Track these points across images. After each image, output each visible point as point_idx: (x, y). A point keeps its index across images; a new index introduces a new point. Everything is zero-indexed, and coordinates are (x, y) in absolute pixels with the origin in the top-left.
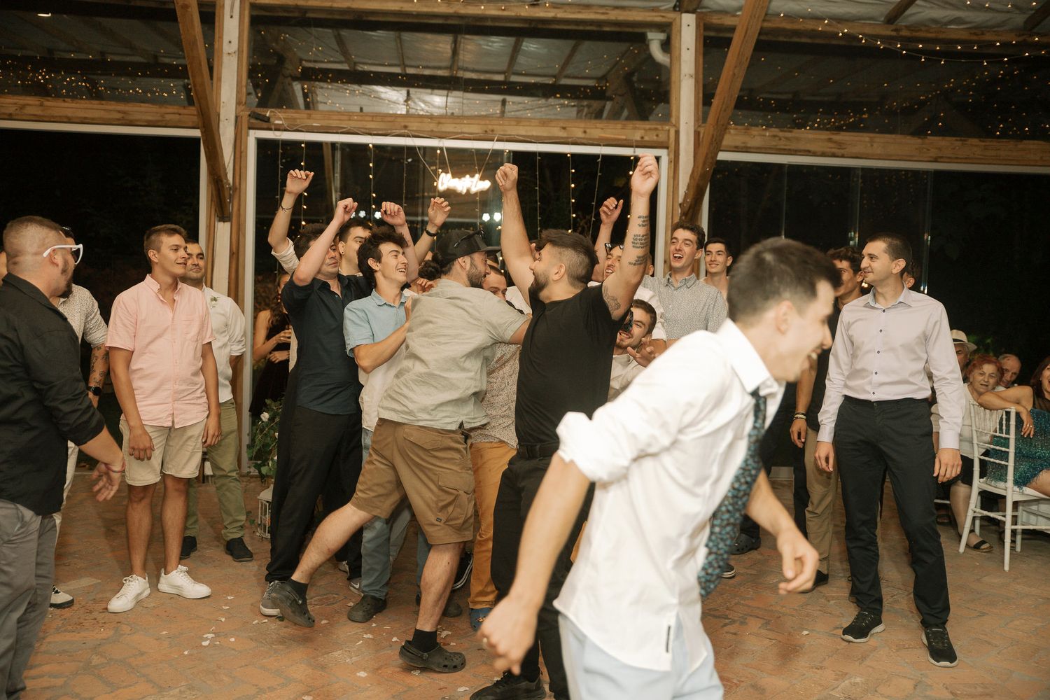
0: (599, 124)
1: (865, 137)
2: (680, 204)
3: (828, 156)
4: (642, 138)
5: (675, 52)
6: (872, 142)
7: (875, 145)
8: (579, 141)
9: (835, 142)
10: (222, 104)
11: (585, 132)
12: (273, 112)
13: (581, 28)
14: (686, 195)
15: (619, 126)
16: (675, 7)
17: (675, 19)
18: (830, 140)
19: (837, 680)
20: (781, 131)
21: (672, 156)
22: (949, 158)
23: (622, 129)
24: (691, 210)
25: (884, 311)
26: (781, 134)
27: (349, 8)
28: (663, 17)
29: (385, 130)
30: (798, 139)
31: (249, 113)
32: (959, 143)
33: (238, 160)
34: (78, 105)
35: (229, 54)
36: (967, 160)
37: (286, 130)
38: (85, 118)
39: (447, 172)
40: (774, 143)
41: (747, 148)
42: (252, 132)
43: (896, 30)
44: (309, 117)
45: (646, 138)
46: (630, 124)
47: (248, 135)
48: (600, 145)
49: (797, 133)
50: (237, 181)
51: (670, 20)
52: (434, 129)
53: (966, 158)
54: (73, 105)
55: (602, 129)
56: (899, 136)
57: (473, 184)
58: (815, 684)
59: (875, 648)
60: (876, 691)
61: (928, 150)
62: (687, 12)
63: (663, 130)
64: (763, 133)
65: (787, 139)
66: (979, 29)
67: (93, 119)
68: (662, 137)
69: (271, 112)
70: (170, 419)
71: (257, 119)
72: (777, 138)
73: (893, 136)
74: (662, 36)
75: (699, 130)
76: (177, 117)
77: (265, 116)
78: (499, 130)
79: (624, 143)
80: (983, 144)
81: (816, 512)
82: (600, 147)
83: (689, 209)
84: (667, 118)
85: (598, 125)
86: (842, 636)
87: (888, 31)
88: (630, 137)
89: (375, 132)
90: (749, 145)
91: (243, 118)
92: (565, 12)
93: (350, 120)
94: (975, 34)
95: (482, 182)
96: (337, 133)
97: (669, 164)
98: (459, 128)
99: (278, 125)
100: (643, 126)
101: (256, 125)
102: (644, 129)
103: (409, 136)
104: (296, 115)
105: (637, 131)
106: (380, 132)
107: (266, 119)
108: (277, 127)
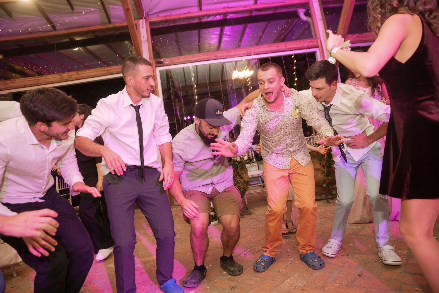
8: (284, 50)
15: (298, 42)
21: (321, 50)
29: (208, 58)
30: (366, 36)
31: (155, 61)
35: (144, 41)
37: (170, 65)
40: (358, 39)
42: (157, 68)
44: (178, 59)
46: (303, 41)
47: (156, 70)
48: (292, 50)
52: (228, 55)
55: (292, 44)
57: (246, 73)
63: (314, 41)
65: (362, 37)
68: (315, 44)
69: (163, 60)
71: (158, 63)
77: (161, 61)
79: (302, 48)
84: (315, 37)
85: (290, 43)
88: (303, 46)
96: (190, 63)
97: (320, 53)
98: (237, 53)
99: (167, 64)
100: (307, 41)
101: (158, 66)
102: (308, 42)
103: (218, 59)
104: (173, 59)
105: (305, 43)
106: (207, 59)
107: (162, 62)
108: (167, 65)
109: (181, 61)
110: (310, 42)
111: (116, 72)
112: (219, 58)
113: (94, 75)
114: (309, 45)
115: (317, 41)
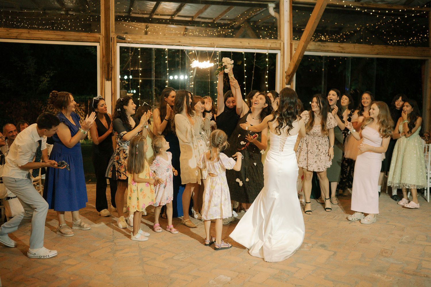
1: (352, 45)
2: (286, 72)
3: (339, 53)
4: (270, 46)
5: (281, 12)
7: (356, 48)
8: (247, 47)
9: (341, 47)
11: (249, 44)
12: (126, 35)
14: (289, 68)
18: (339, 46)
21: (282, 53)
22: (382, 53)
23: (263, 42)
26: (322, 44)
29: (173, 43)
30: (328, 46)
31: (116, 36)
33: (113, 56)
36: (388, 54)
37: (132, 43)
39: (197, 60)
40: (320, 48)
41: (309, 49)
42: (118, 43)
44: (141, 38)
46: (266, 41)
47: (117, 45)
48: (255, 49)
52: (191, 43)
55: (255, 42)
57: (207, 65)
61: (374, 50)
63: (278, 43)
65: (324, 46)
68: (278, 46)
69: (125, 36)
71: (120, 38)
72: (321, 46)
73: (362, 45)
74: (274, 5)
75: (292, 42)
76: (87, 38)
77: (123, 37)
78: (216, 43)
79: (264, 48)
80: (393, 48)
82: (255, 50)
83: (291, 74)
85: (254, 41)
88: (266, 46)
89: (168, 44)
91: (115, 38)
93: (158, 39)
95: (210, 64)
96: (153, 44)
97: (281, 56)
98: (201, 42)
101: (120, 41)
102: (272, 43)
103: (182, 46)
104: (135, 37)
105: (269, 43)
106: (170, 44)
107: (124, 39)
108: (129, 42)
109: (144, 41)
110: (273, 43)
111: (74, 39)
112: (182, 44)
113: (48, 38)
114: (272, 46)
115: (280, 43)
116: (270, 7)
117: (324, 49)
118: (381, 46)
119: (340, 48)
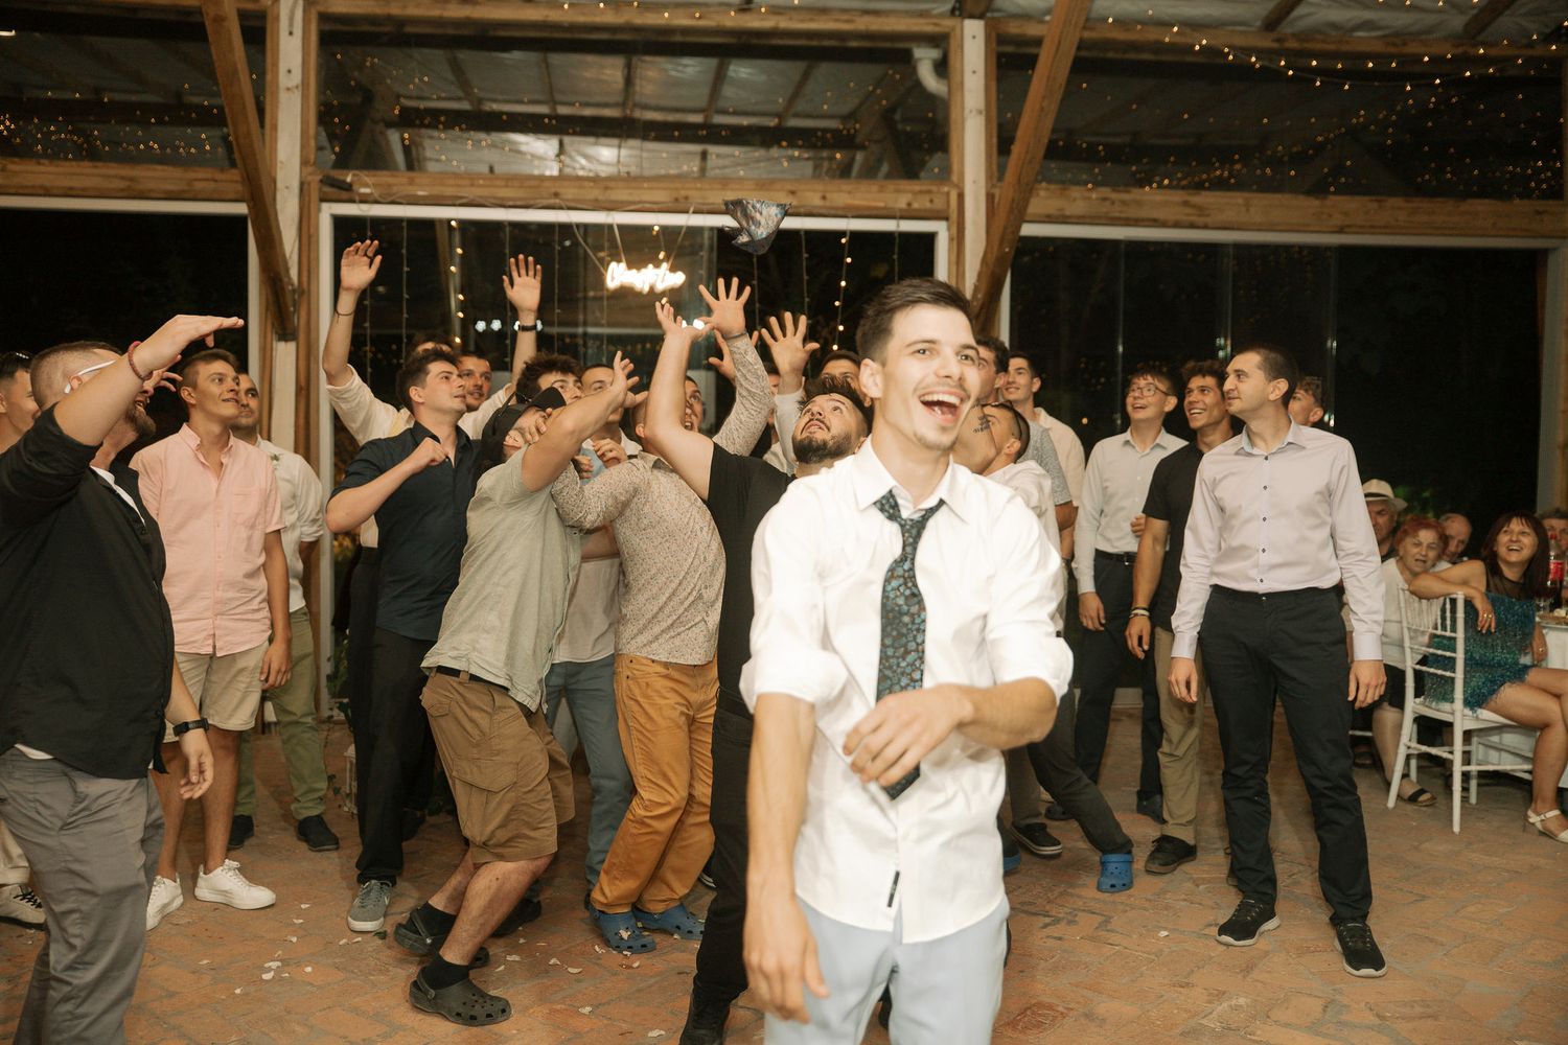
0: (845, 185)
1: (1238, 198)
3: (1185, 227)
4: (909, 204)
5: (955, 78)
6: (1247, 206)
7: (1252, 210)
8: (815, 211)
9: (1194, 206)
10: (279, 165)
12: (357, 175)
13: (814, 43)
14: (976, 289)
15: (875, 188)
16: (953, 11)
17: (953, 29)
18: (1186, 204)
19: (1210, 1002)
20: (1114, 191)
21: (954, 230)
22: (1361, 227)
23: (880, 192)
24: (984, 310)
25: (1266, 458)
26: (1114, 196)
27: (468, 18)
28: (935, 24)
29: (526, 199)
30: (1139, 203)
31: (319, 177)
32: (1375, 205)
33: (305, 248)
34: (60, 170)
35: (288, 89)
36: (1387, 229)
37: (376, 202)
38: (71, 188)
39: (619, 261)
40: (1104, 210)
41: (1063, 217)
42: (325, 206)
43: (1278, 40)
44: (411, 182)
45: (916, 205)
46: (891, 185)
47: (320, 210)
48: (846, 216)
49: (1136, 194)
50: (305, 279)
51: (947, 30)
52: (600, 198)
53: (1385, 227)
54: (52, 169)
55: (849, 192)
56: (1287, 196)
57: (659, 278)
58: (1178, 1008)
59: (1267, 953)
60: (1268, 1017)
61: (1330, 215)
62: (972, 16)
63: (939, 193)
64: (1087, 194)
65: (1124, 203)
66: (1401, 36)
67: (83, 189)
68: (939, 204)
69: (354, 175)
70: (211, 642)
71: (332, 185)
72: (1108, 203)
73: (1279, 196)
74: (935, 54)
75: (992, 191)
76: (212, 185)
77: (344, 182)
78: (696, 197)
79: (884, 212)
80: (1410, 205)
81: (1175, 753)
82: (845, 220)
83: (981, 309)
84: (945, 174)
85: (843, 187)
86: (1218, 938)
87: (1267, 42)
88: (890, 205)
89: (511, 203)
90: (1067, 213)
91: (312, 185)
92: (791, 19)
93: (472, 185)
94: (1394, 45)
95: (672, 274)
96: (455, 205)
97: (949, 244)
98: (636, 196)
99: (364, 194)
100: (908, 187)
101: (329, 196)
102: (912, 192)
103: (561, 208)
104: (390, 180)
105: (902, 195)
106: (519, 203)
107: (346, 186)
108: (363, 199)
109: (421, 193)
110: (919, 192)
112: (564, 203)
115: (948, 194)
116: (920, 59)
117: (1123, 215)
118: (1358, 198)
119: (1188, 210)
